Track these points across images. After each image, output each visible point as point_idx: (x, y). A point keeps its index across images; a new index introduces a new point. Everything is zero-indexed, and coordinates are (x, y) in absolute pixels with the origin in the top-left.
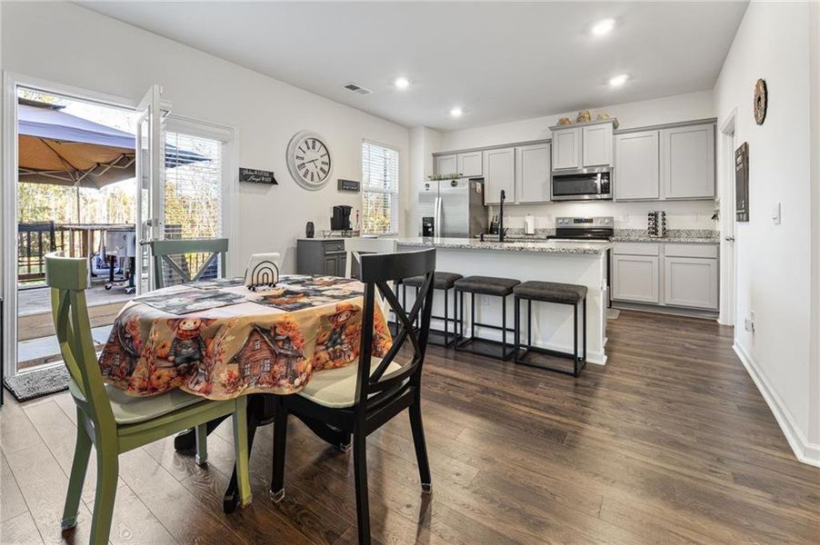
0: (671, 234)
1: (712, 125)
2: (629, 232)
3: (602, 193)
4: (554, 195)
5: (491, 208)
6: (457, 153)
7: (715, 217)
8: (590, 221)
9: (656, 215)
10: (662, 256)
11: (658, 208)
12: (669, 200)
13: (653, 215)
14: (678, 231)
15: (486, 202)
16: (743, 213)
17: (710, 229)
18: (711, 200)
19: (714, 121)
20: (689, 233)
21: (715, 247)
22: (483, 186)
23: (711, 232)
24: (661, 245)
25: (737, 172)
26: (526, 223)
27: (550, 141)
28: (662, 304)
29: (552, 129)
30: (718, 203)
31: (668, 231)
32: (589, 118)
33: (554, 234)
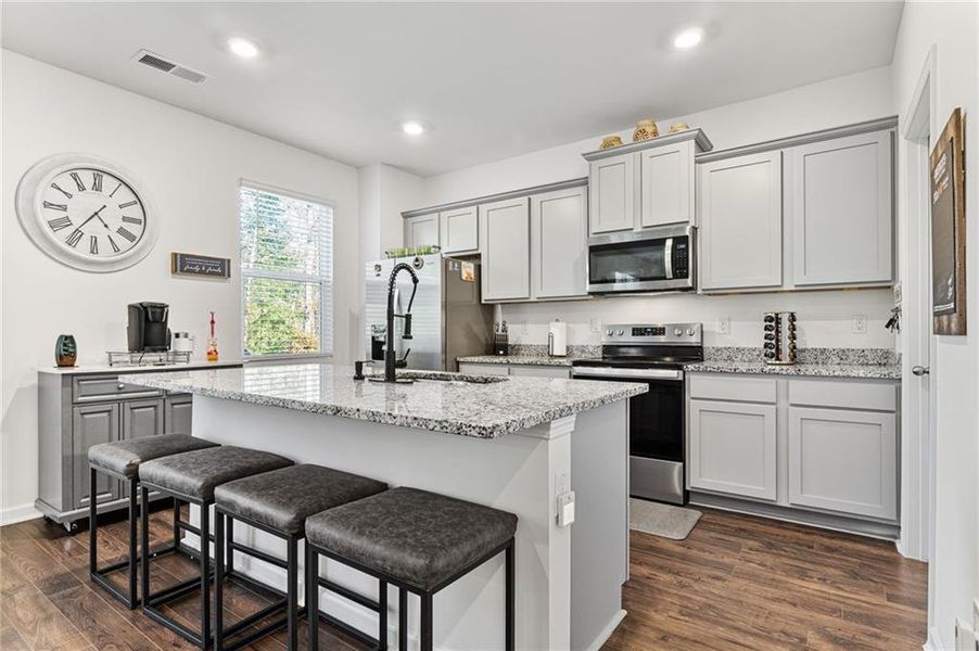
0: (809, 357)
1: (887, 132)
2: (732, 354)
3: (675, 276)
4: (591, 283)
5: (499, 309)
6: (439, 210)
7: (892, 323)
8: (660, 331)
9: (778, 320)
10: (783, 404)
11: (783, 306)
12: (802, 290)
13: (771, 319)
14: (823, 351)
15: (486, 296)
16: (948, 313)
17: (885, 347)
18: (887, 288)
19: (890, 123)
20: (843, 355)
21: (892, 387)
22: (478, 269)
23: (887, 354)
24: (782, 381)
25: (934, 206)
26: (551, 337)
27: (585, 182)
28: (783, 503)
29: (590, 157)
30: (899, 294)
31: (803, 351)
32: (655, 133)
33: (598, 356)
